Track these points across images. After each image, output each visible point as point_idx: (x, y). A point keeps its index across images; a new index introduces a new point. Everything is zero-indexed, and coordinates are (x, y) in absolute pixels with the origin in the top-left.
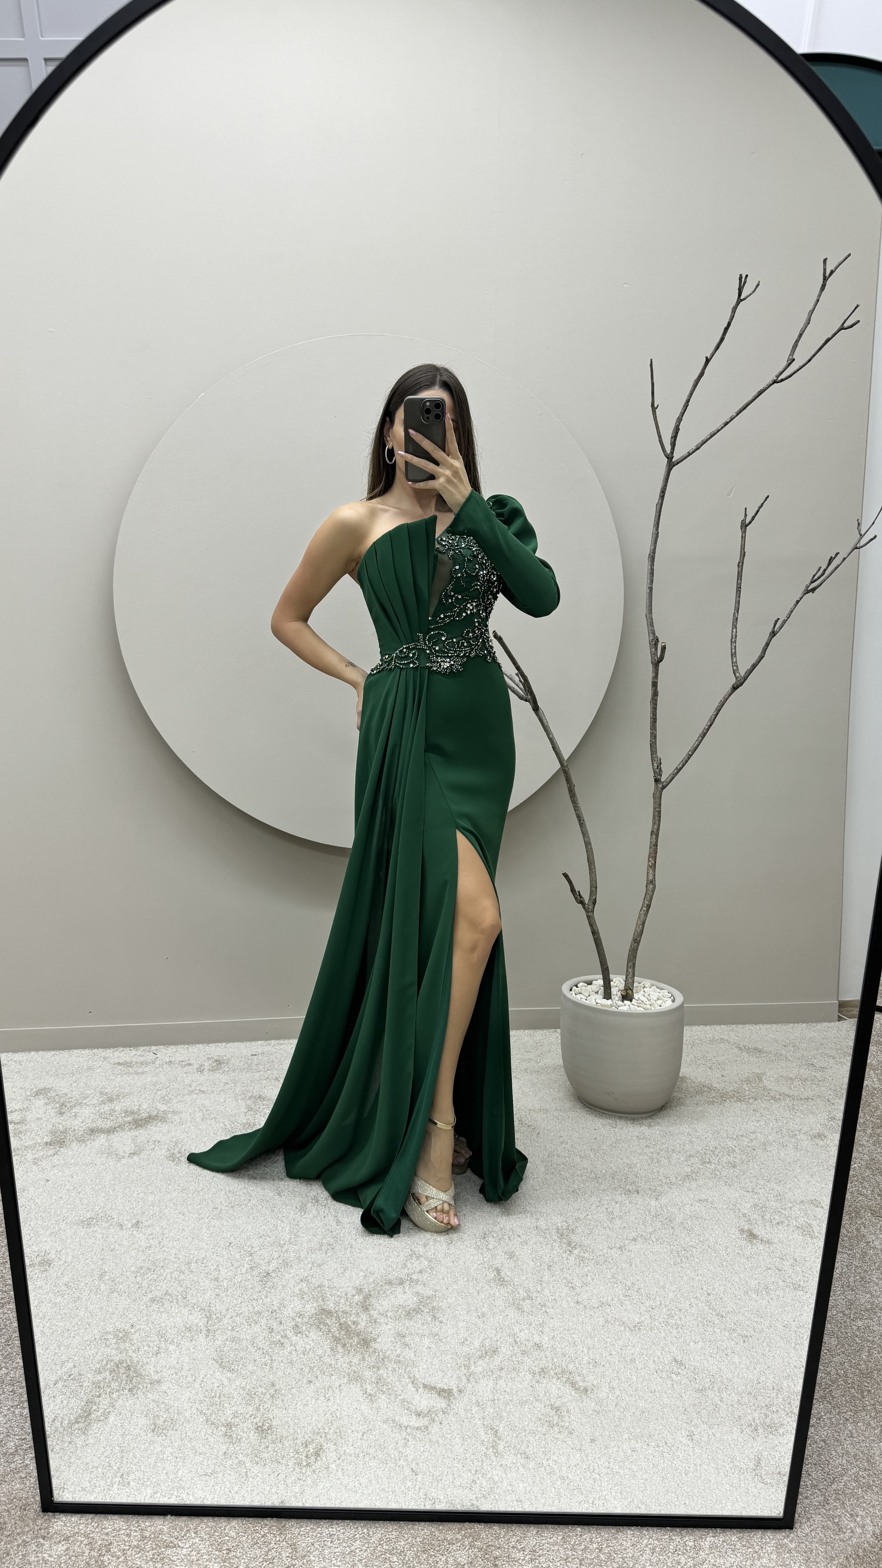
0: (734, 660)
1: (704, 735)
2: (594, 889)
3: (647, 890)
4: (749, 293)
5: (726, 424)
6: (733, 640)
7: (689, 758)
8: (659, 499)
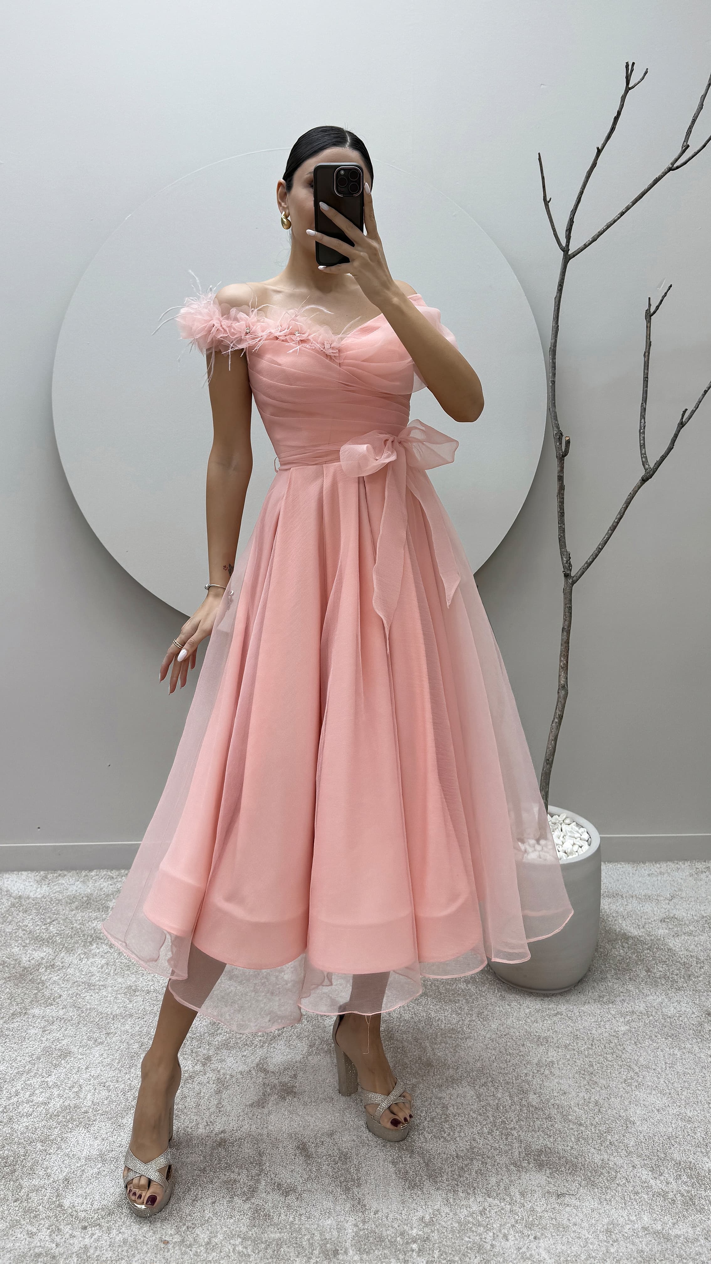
0: (643, 452)
1: (613, 529)
3: (559, 696)
4: (637, 82)
5: (622, 214)
6: (642, 431)
7: (599, 552)
8: (558, 293)
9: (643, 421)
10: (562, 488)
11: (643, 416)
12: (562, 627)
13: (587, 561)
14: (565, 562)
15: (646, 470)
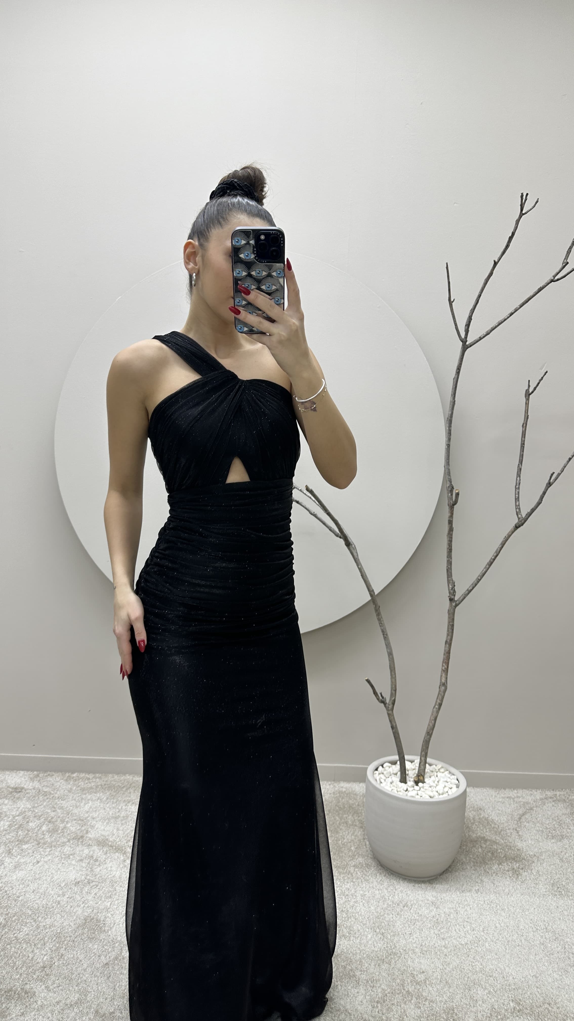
0: (517, 504)
1: (490, 564)
2: (394, 692)
3: (440, 691)
4: (529, 209)
5: (511, 314)
6: (517, 487)
7: (478, 582)
8: (456, 375)
9: (518, 479)
10: (451, 530)
11: (519, 475)
12: (445, 640)
13: (468, 589)
14: (450, 589)
15: (519, 518)
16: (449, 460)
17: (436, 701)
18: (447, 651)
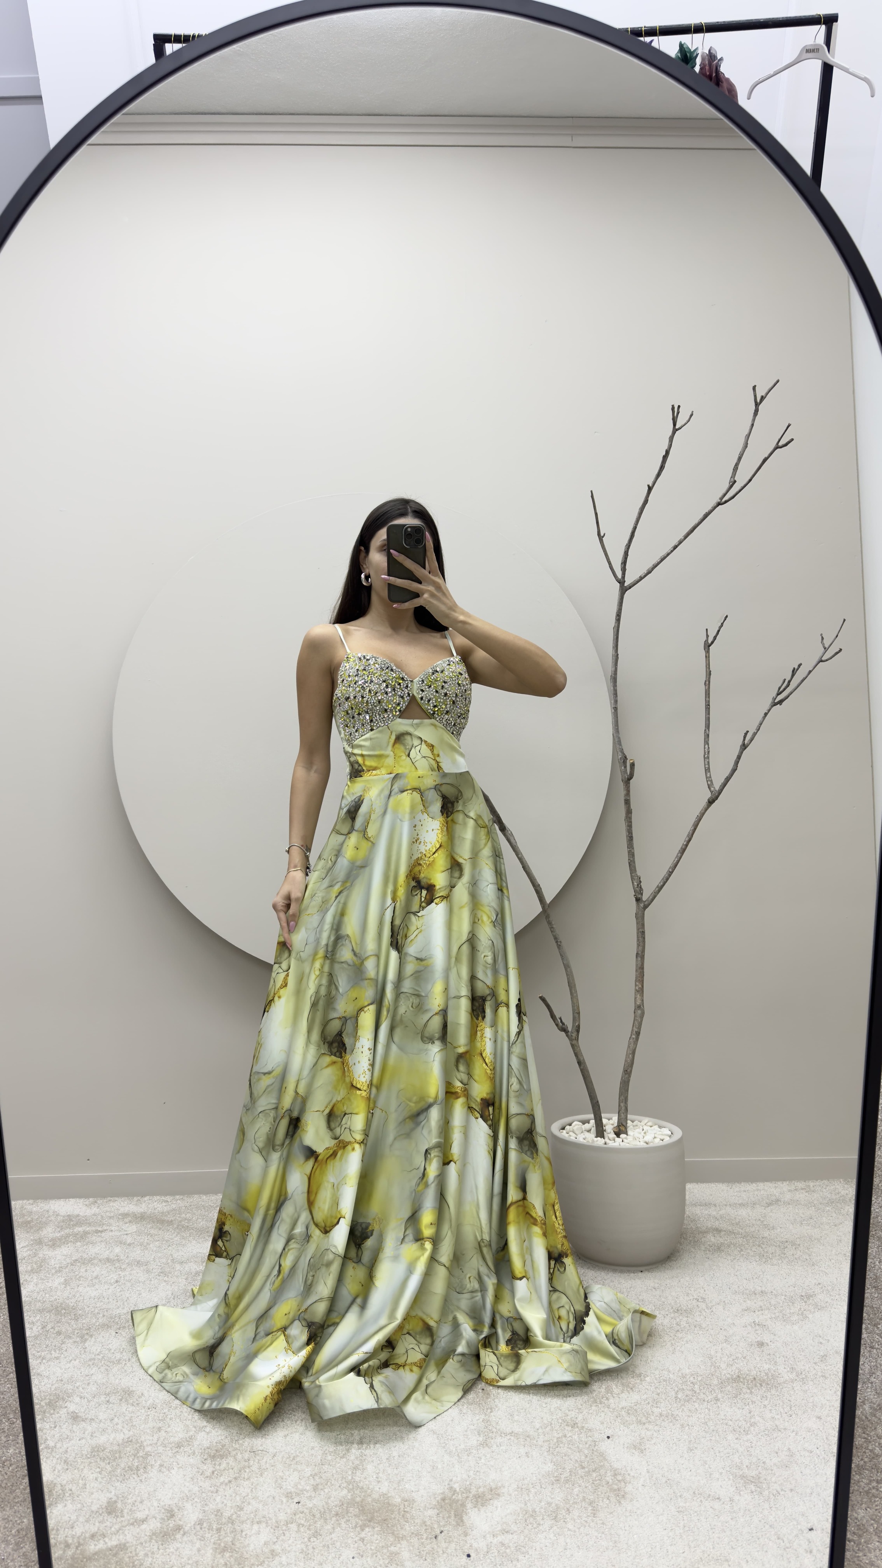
0: (708, 772)
1: (682, 853)
2: (576, 1018)
3: (635, 1017)
4: (683, 423)
5: (675, 547)
6: (706, 756)
7: (670, 876)
8: (616, 622)
9: (706, 746)
10: (629, 812)
11: (706, 742)
12: (635, 952)
13: (658, 886)
14: (636, 887)
15: (712, 792)
16: (618, 726)
17: (632, 1030)
18: (639, 966)
